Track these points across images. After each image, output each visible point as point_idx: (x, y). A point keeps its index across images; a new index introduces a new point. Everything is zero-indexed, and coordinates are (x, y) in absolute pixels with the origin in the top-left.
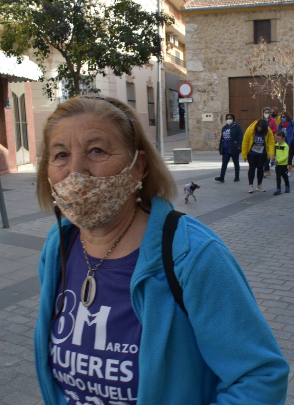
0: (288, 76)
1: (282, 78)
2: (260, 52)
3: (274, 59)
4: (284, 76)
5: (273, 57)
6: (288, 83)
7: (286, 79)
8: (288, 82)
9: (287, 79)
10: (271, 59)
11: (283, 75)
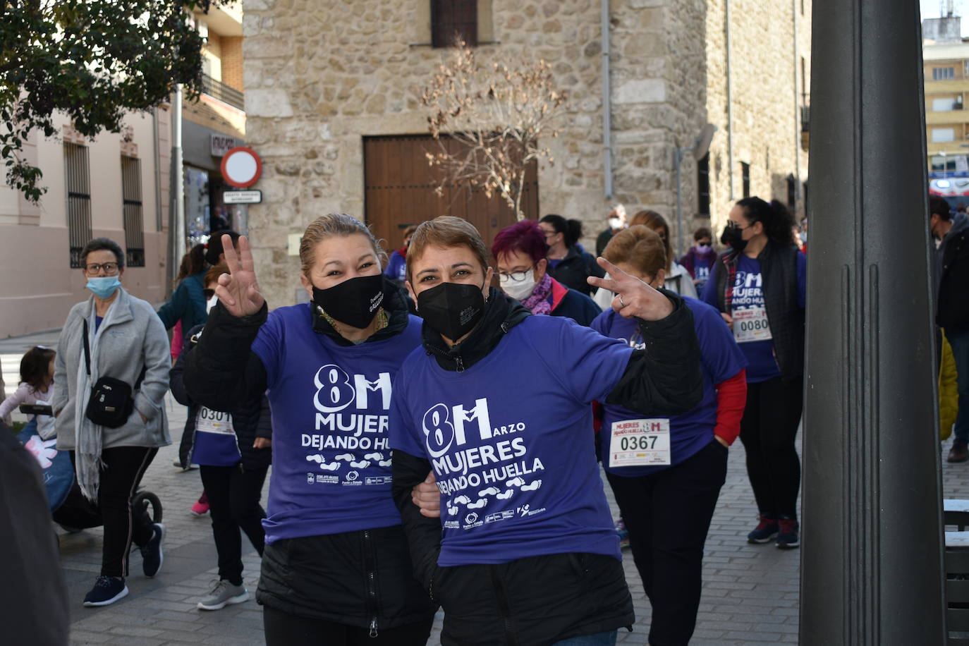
0: (529, 140)
1: (515, 144)
2: (454, 75)
3: (491, 92)
4: (520, 139)
5: (488, 90)
6: (529, 157)
7: (523, 146)
8: (528, 154)
9: (527, 146)
10: (485, 94)
11: (516, 135)
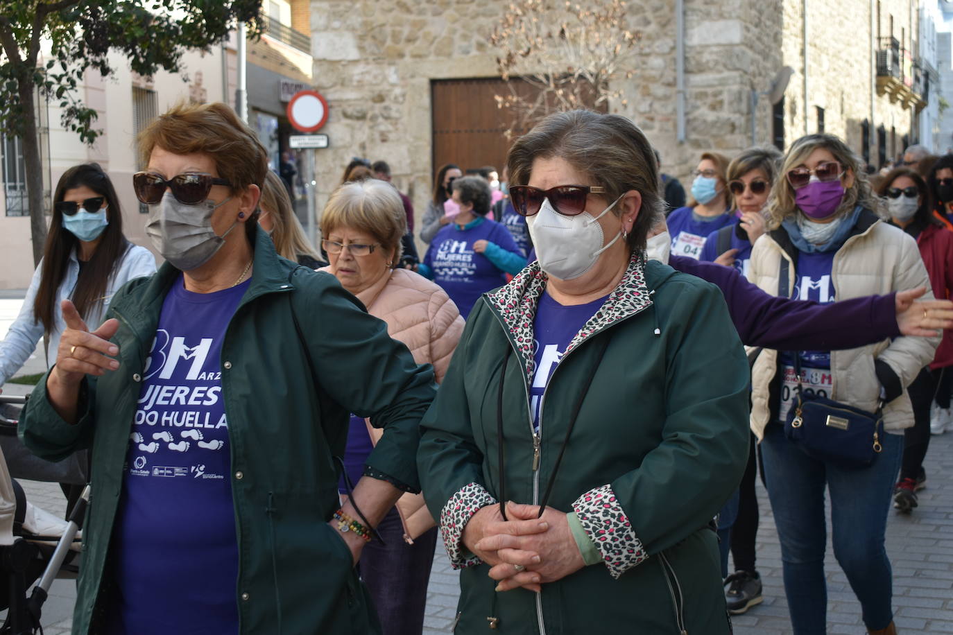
3: (563, 32)
5: (559, 29)
10: (556, 33)
